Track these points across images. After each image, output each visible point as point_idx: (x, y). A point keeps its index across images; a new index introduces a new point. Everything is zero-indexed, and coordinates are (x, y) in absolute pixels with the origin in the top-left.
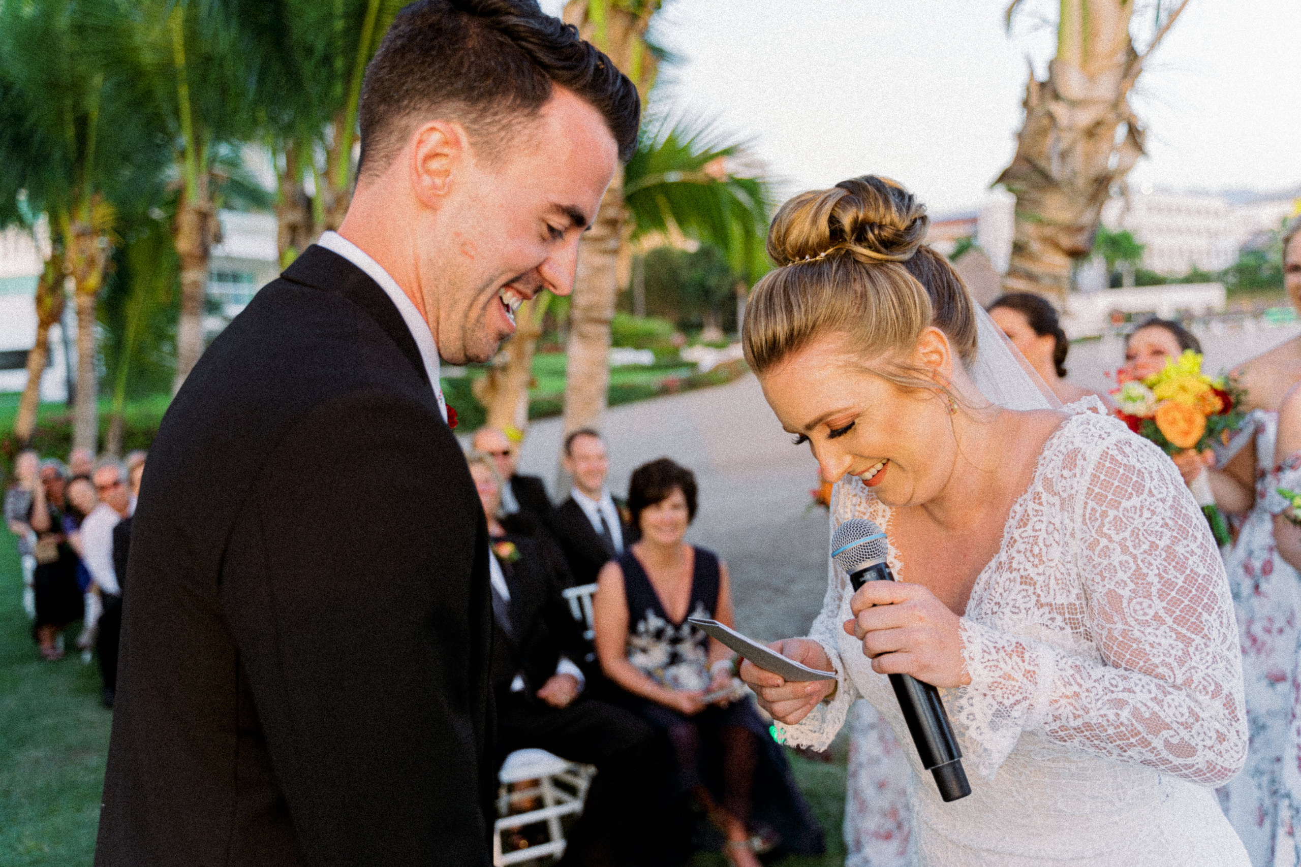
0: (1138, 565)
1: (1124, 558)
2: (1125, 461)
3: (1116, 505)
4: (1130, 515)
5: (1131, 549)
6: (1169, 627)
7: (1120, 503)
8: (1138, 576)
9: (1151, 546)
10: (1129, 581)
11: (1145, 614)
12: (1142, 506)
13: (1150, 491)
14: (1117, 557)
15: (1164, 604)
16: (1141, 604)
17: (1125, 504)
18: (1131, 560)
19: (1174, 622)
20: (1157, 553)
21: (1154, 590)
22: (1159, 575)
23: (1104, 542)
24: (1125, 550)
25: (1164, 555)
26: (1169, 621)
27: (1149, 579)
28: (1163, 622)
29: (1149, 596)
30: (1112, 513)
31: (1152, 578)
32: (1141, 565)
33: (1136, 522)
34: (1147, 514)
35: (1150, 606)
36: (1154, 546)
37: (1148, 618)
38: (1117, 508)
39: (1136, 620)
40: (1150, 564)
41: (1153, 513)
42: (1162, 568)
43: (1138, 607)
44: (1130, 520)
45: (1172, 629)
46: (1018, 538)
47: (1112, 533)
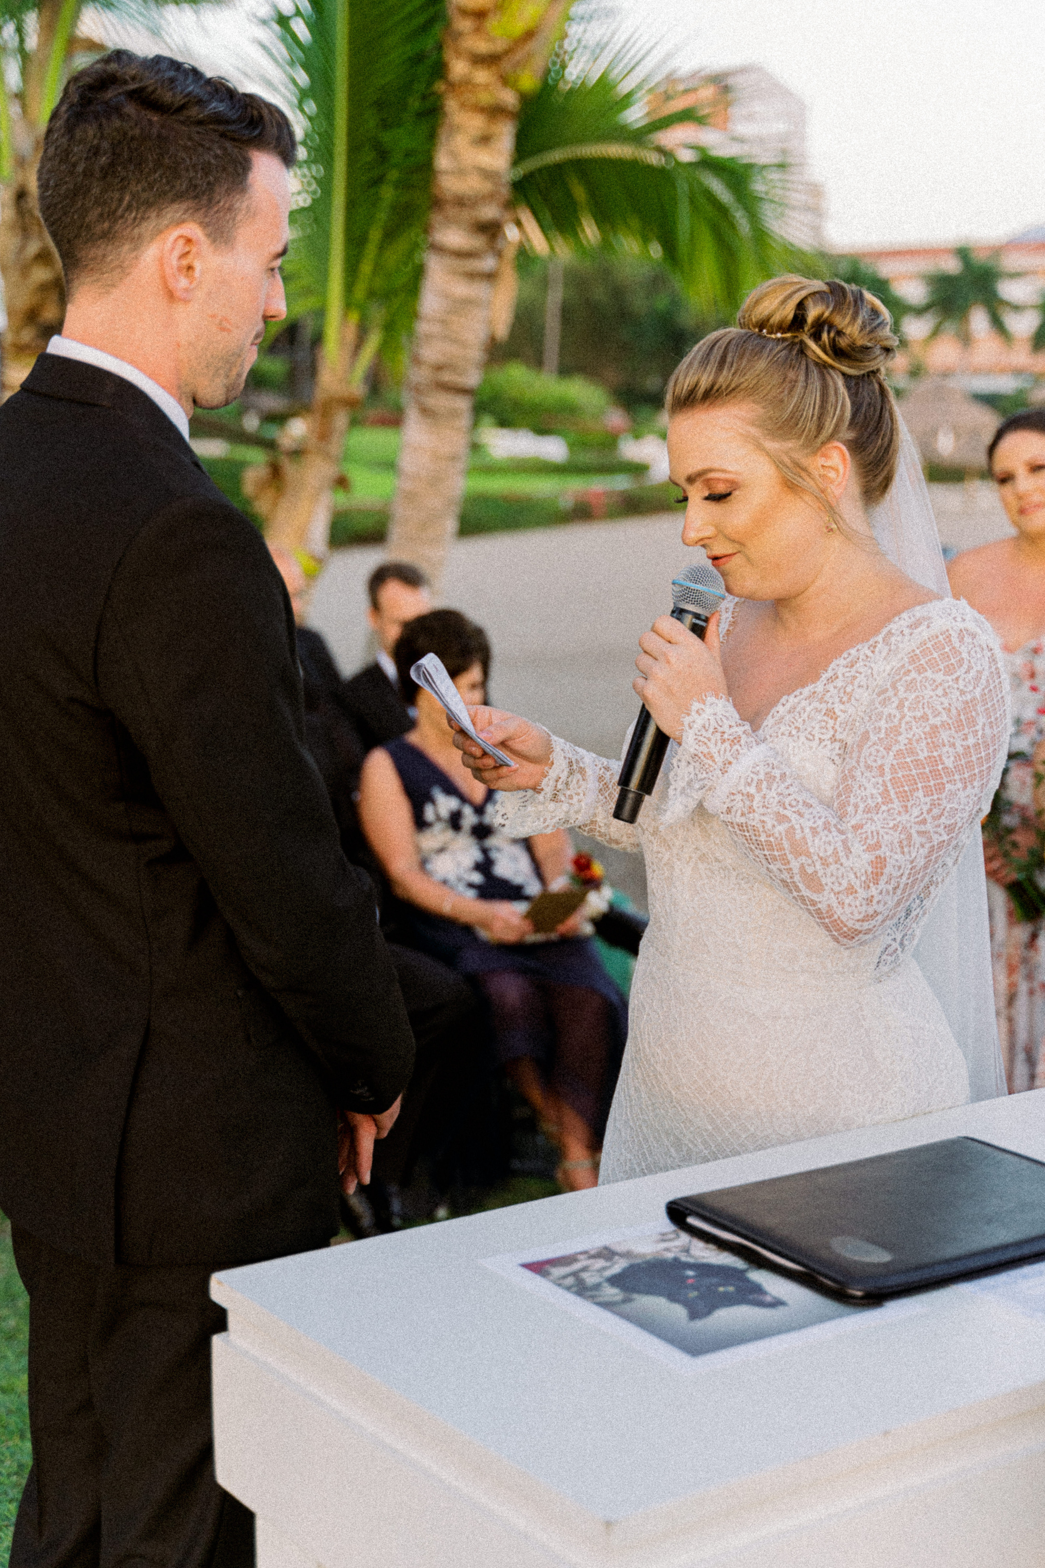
0: (900, 723)
1: (894, 712)
2: (957, 645)
3: (920, 670)
4: (927, 684)
5: (906, 710)
6: (883, 781)
7: (926, 671)
8: (895, 731)
9: (922, 717)
10: (883, 731)
11: (875, 761)
12: (941, 684)
13: (957, 679)
14: (891, 709)
15: (895, 762)
16: (878, 751)
17: (929, 674)
18: (898, 716)
19: (891, 780)
20: (924, 724)
21: (895, 748)
22: (910, 740)
23: (890, 693)
24: (900, 706)
25: (928, 729)
26: (888, 777)
27: (900, 738)
28: (882, 774)
29: (888, 749)
30: (913, 674)
31: (902, 739)
32: (903, 725)
33: (926, 692)
34: (940, 691)
35: (883, 757)
36: (925, 718)
37: (874, 765)
38: (920, 673)
39: (866, 762)
40: (911, 729)
41: (945, 694)
42: (917, 736)
43: (874, 753)
44: (923, 687)
45: (884, 784)
46: (840, 676)
47: (902, 689)
